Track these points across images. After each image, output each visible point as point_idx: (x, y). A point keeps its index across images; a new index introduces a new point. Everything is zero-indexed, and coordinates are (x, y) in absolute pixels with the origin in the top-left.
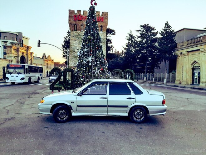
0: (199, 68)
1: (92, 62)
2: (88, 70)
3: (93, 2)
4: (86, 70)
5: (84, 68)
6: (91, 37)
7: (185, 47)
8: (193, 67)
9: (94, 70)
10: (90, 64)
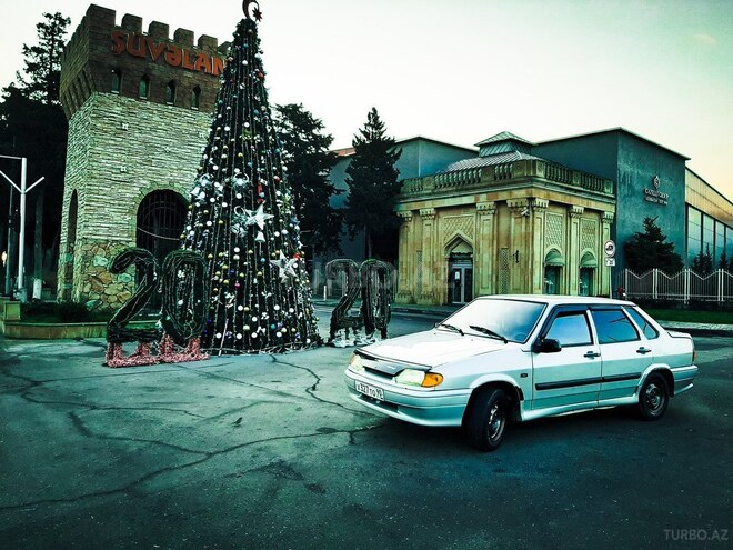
0: (468, 257)
1: (268, 229)
2: (253, 261)
3: (252, 6)
4: (241, 261)
5: (237, 250)
6: (254, 135)
7: (430, 194)
8: (452, 254)
9: (273, 258)
10: (260, 237)
